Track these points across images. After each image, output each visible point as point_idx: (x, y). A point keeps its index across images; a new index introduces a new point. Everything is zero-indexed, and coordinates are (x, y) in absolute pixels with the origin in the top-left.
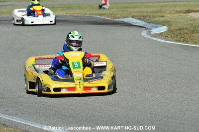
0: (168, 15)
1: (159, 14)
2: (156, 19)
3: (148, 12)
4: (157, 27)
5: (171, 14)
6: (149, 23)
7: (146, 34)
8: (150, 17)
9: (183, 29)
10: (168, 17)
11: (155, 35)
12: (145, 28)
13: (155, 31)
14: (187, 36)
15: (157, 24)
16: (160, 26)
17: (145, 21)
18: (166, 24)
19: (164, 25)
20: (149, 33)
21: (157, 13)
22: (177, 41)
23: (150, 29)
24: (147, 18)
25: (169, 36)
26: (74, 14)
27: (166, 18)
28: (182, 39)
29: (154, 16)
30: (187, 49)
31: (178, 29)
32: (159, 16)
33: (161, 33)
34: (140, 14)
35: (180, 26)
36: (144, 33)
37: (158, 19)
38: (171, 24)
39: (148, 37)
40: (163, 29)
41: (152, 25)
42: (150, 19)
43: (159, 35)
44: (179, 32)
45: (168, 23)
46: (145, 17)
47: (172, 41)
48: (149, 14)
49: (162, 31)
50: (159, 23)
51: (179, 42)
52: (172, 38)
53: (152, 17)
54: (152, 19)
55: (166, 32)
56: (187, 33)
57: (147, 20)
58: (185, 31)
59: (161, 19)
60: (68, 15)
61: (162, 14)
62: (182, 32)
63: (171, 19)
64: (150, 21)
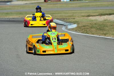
0: (77, 18)
1: (72, 17)
2: (70, 20)
3: (66, 16)
4: (71, 25)
5: (79, 18)
6: (67, 22)
7: (65, 29)
8: (67, 19)
9: (86, 26)
10: (77, 19)
11: (70, 30)
12: (64, 25)
13: (70, 27)
14: (88, 30)
15: (71, 23)
16: (73, 24)
17: (64, 21)
18: (76, 23)
19: (75, 24)
20: (66, 28)
21: (71, 17)
22: (82, 33)
23: (67, 26)
24: (65, 20)
25: (78, 30)
26: (23, 17)
27: (76, 20)
28: (85, 32)
29: (69, 19)
30: (88, 37)
31: (83, 26)
32: (72, 18)
33: (73, 28)
34: (61, 17)
35: (84, 24)
36: (64, 28)
37: (72, 20)
38: (79, 23)
39: (66, 30)
40: (75, 26)
41: (68, 24)
42: (67, 20)
43: (72, 29)
44: (83, 28)
45: (77, 23)
46: (64, 19)
47: (80, 33)
48: (66, 17)
49: (74, 27)
50: (72, 23)
51: (84, 33)
52: (79, 31)
53: (68, 19)
54: (68, 20)
55: (76, 27)
56: (88, 28)
57: (65, 21)
58: (87, 27)
59: (73, 20)
60: (20, 18)
61: (74, 17)
62: (85, 27)
63: (79, 20)
64: (67, 21)
